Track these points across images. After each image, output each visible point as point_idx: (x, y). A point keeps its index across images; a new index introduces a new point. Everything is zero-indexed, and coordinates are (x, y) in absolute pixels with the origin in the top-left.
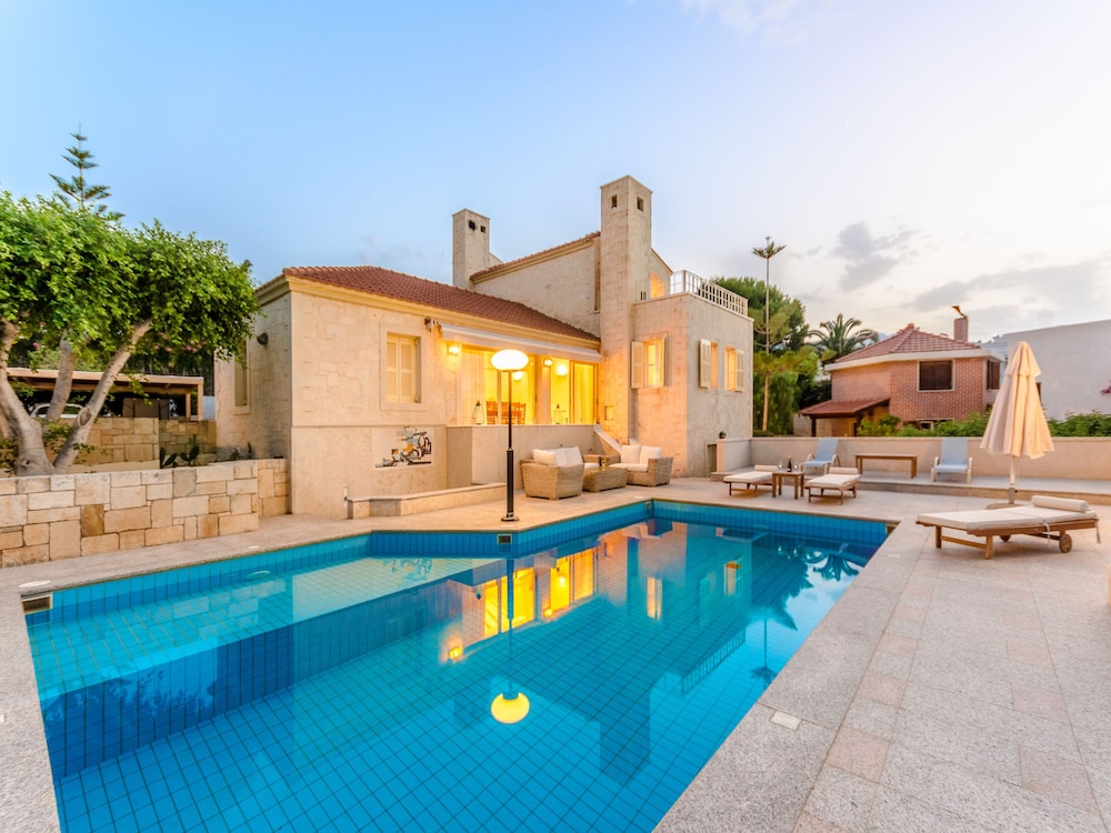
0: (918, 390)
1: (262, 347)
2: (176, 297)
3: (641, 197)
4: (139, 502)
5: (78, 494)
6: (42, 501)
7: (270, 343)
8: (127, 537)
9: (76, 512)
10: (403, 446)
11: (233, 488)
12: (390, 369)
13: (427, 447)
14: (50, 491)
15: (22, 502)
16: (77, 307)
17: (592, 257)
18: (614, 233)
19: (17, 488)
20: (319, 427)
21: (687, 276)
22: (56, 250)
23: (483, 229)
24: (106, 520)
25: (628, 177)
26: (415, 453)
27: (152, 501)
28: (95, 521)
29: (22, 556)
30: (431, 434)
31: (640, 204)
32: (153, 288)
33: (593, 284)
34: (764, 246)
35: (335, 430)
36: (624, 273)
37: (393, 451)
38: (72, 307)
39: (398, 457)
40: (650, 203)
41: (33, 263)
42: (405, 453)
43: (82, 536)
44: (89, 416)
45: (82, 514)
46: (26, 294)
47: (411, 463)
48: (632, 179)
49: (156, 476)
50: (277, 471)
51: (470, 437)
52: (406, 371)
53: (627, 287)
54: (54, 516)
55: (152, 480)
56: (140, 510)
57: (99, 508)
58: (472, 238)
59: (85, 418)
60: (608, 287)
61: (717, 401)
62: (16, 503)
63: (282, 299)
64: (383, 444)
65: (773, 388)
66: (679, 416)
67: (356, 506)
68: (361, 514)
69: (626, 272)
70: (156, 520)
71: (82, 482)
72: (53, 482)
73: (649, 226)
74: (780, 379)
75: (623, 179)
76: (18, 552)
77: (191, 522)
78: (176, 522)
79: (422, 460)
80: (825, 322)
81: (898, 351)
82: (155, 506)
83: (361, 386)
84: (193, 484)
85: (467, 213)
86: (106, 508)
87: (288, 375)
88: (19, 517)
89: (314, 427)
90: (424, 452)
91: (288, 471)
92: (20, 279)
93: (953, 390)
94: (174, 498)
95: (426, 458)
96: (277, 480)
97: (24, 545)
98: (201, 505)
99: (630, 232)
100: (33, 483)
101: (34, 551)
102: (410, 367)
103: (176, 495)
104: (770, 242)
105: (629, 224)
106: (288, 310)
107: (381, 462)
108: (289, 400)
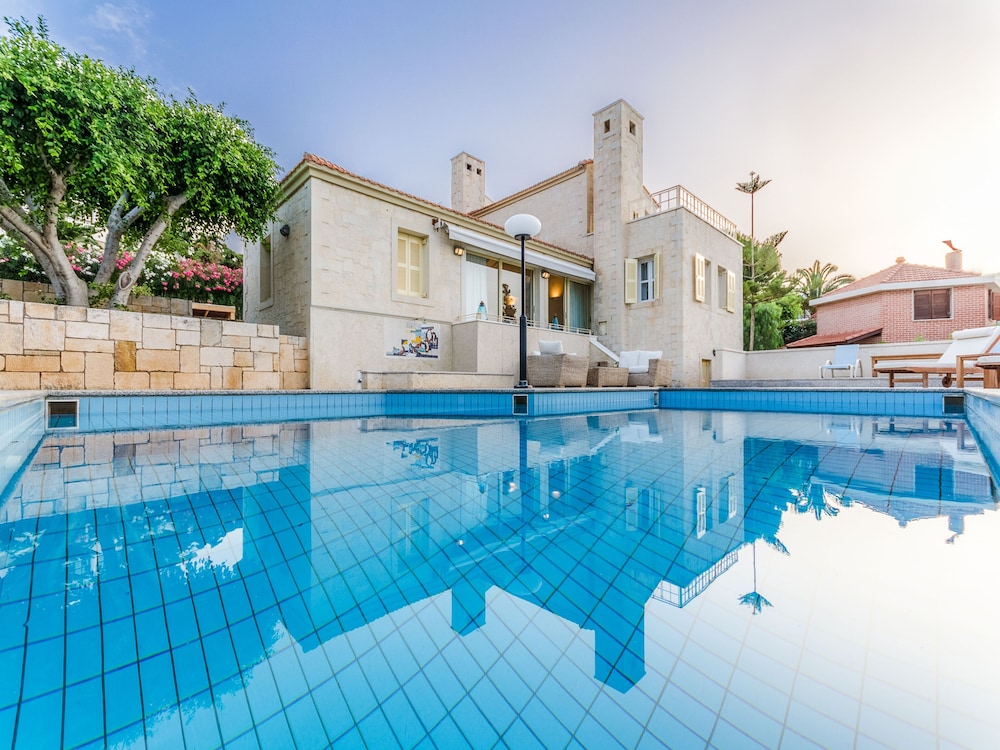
0: (913, 319)
1: (285, 238)
2: (206, 163)
3: (634, 122)
4: (170, 345)
5: (113, 329)
6: (78, 330)
7: (291, 234)
8: (157, 377)
9: (109, 346)
10: (412, 339)
11: (257, 345)
12: (400, 265)
13: (434, 342)
14: (86, 321)
15: (60, 329)
16: (114, 152)
17: (585, 184)
18: (606, 156)
19: (56, 314)
20: (336, 309)
21: (681, 191)
22: (96, 91)
23: (479, 172)
24: (138, 358)
25: (620, 101)
26: (423, 346)
27: (181, 346)
28: (127, 358)
29: (60, 381)
30: (437, 329)
31: (632, 127)
32: (186, 153)
33: (585, 209)
34: (748, 180)
35: (350, 314)
36: (617, 193)
37: (403, 341)
38: (110, 151)
39: (407, 348)
40: (641, 129)
41: (75, 104)
42: (414, 345)
43: (115, 370)
44: (129, 279)
45: (115, 349)
46: (69, 134)
47: (419, 355)
48: (624, 102)
49: (185, 322)
50: (296, 347)
51: (475, 331)
52: (415, 268)
53: (620, 206)
54: (89, 346)
55: (181, 326)
56: (170, 353)
57: (132, 344)
58: (469, 179)
59: (125, 281)
60: (601, 208)
61: (710, 318)
62: (55, 327)
63: (303, 188)
64: (395, 334)
65: (758, 321)
67: (370, 376)
68: (375, 386)
69: (620, 191)
70: (185, 365)
71: (116, 318)
72: (89, 313)
73: (640, 151)
74: (765, 312)
75: (615, 104)
76: (56, 376)
77: (217, 372)
78: (203, 369)
79: (430, 353)
80: (801, 268)
81: (890, 281)
82: (185, 350)
83: (374, 276)
84: (219, 336)
85: (464, 156)
86: (139, 346)
87: (308, 259)
88: (57, 344)
89: (331, 309)
90: (432, 346)
91: (306, 349)
92: (64, 119)
93: (952, 318)
94: (201, 346)
95: (433, 352)
96: (297, 356)
97: (61, 370)
98: (227, 357)
99: (623, 154)
100: (71, 313)
101: (71, 377)
102: (418, 265)
103: (203, 343)
104: (755, 176)
105: (622, 146)
106: (308, 197)
107: (391, 351)
108: (308, 282)
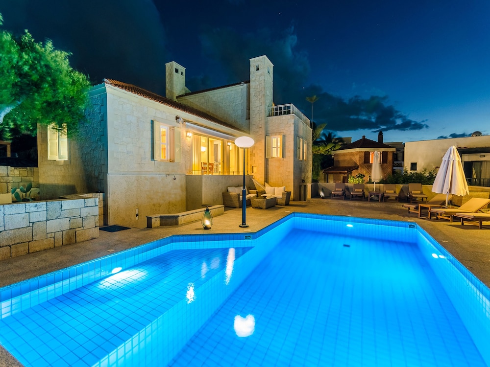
4: (24, 224)
8: (17, 247)
11: (85, 212)
17: (245, 94)
18: (257, 83)
20: (123, 174)
23: (182, 73)
27: (33, 223)
33: (245, 107)
35: (131, 176)
36: (263, 103)
49: (36, 206)
51: (201, 181)
53: (264, 109)
55: (33, 209)
56: (25, 229)
58: (177, 77)
63: (99, 98)
66: (289, 172)
67: (153, 220)
68: (156, 225)
70: (36, 235)
77: (59, 235)
78: (49, 236)
82: (35, 226)
84: (59, 211)
86: (3, 229)
87: (105, 145)
89: (120, 174)
98: (65, 224)
99: (266, 83)
105: (265, 79)
106: (104, 105)
108: (105, 158)
